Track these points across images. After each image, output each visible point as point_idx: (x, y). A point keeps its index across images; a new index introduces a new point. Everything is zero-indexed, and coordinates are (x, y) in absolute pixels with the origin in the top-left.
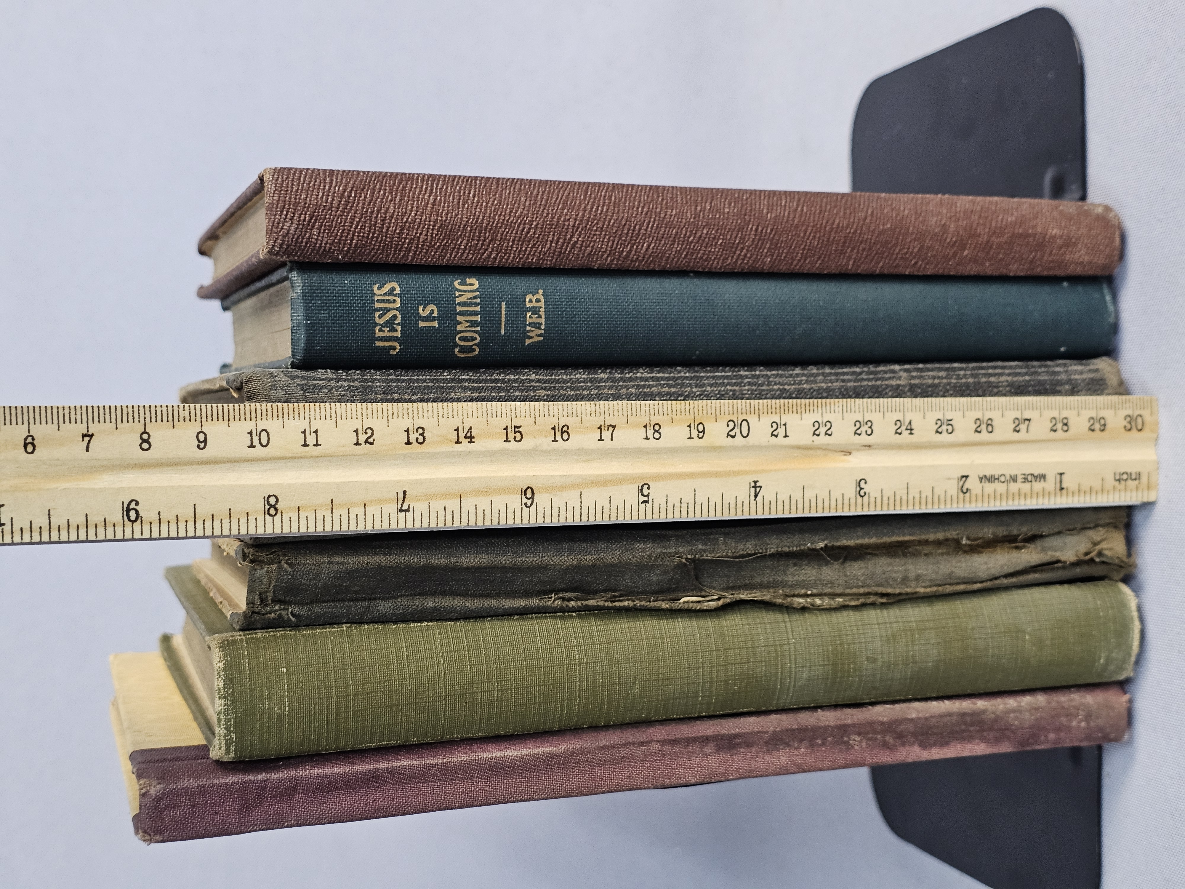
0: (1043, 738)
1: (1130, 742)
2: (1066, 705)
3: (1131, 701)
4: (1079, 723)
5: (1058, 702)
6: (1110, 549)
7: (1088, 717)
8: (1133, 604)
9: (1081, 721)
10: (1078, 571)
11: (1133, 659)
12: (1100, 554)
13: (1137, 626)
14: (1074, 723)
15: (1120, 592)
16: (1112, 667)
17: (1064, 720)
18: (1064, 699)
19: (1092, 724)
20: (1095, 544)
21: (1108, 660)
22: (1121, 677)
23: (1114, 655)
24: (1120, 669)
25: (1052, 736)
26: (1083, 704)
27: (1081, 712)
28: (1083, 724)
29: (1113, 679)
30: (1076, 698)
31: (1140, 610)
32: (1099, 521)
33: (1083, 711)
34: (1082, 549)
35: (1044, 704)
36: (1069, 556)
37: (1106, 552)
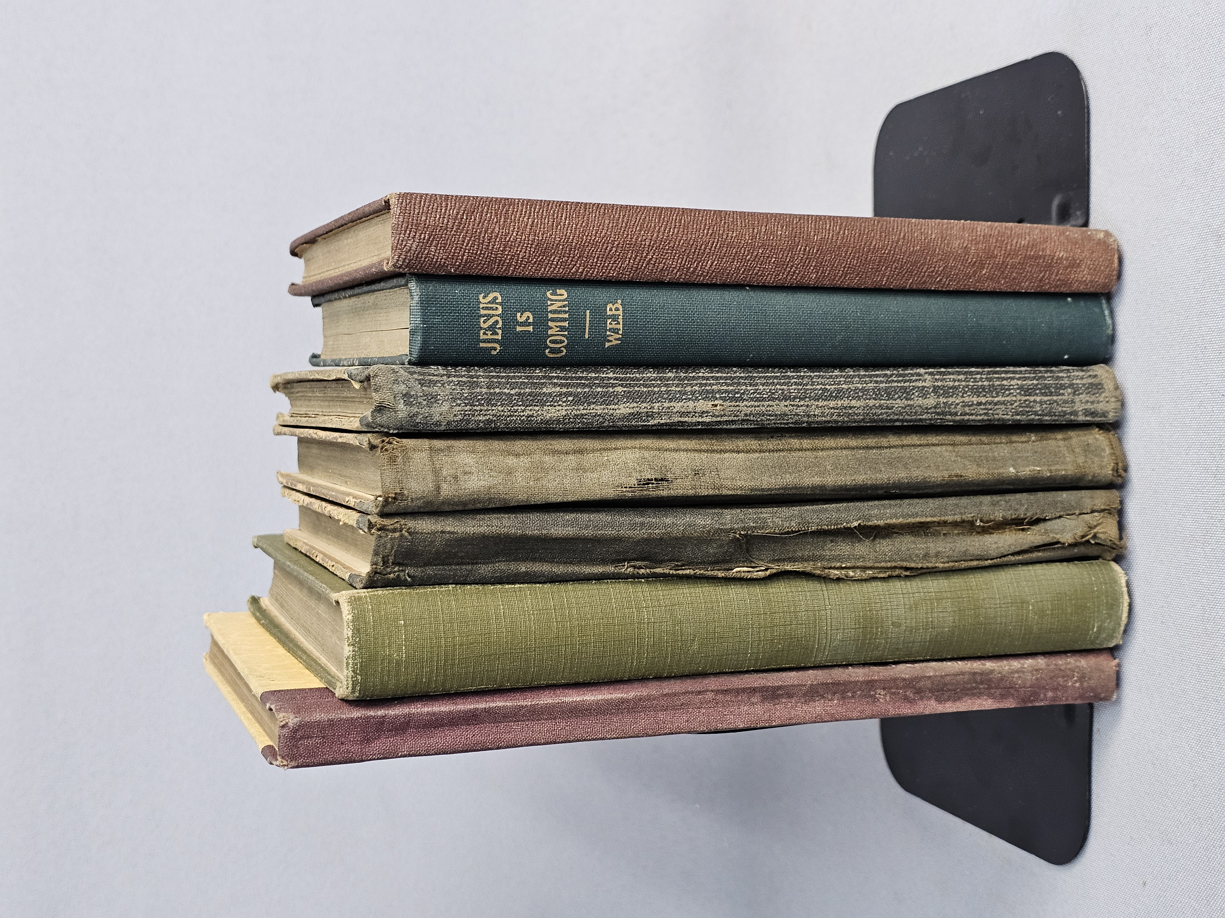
0: (1042, 696)
1: (1118, 701)
2: (1062, 667)
3: (1119, 665)
4: (1073, 684)
5: (1056, 665)
6: (1104, 533)
7: (1082, 679)
8: (1123, 581)
9: (1076, 681)
10: (1076, 551)
11: (1122, 628)
12: (1095, 536)
13: (1126, 599)
14: (1070, 684)
15: (1112, 570)
16: (1103, 635)
17: (1061, 680)
18: (1060, 661)
19: (1085, 685)
20: (1092, 527)
21: (1100, 628)
22: (1111, 645)
23: (1106, 624)
24: (1111, 637)
25: (1050, 694)
26: (1077, 667)
27: (1076, 674)
28: (1077, 685)
29: (1104, 646)
30: (1072, 661)
31: (1128, 585)
32: (1095, 508)
33: (1078, 673)
34: (1079, 532)
35: (1043, 666)
36: (1067, 538)
37: (1100, 535)
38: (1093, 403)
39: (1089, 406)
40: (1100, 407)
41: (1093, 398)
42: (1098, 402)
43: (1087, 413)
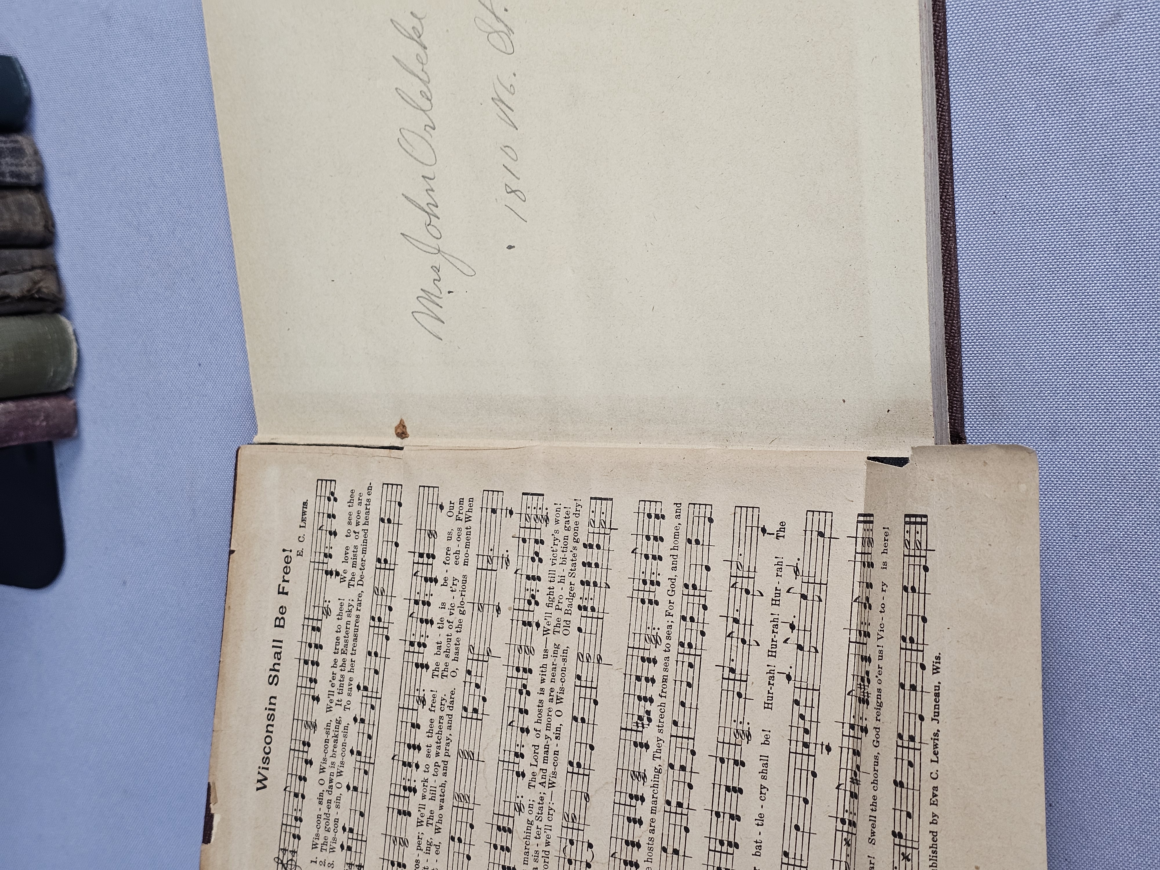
0: (15, 436)
1: (78, 437)
2: (31, 408)
3: (75, 404)
4: (41, 423)
5: (24, 407)
6: (46, 288)
7: (47, 418)
8: (70, 330)
9: (43, 420)
10: (22, 306)
11: (73, 372)
12: (39, 291)
13: (74, 345)
14: (38, 423)
15: (60, 322)
16: (58, 379)
17: (30, 420)
18: (28, 404)
19: (51, 423)
20: (35, 283)
21: (55, 373)
22: (65, 387)
23: (60, 369)
24: (64, 380)
25: (22, 434)
26: (42, 407)
27: (42, 414)
28: (44, 424)
29: (59, 389)
30: (37, 403)
31: (75, 334)
32: (35, 264)
33: (44, 412)
34: (26, 286)
35: (14, 409)
36: (15, 292)
37: (45, 290)
38: (17, 165)
39: (13, 168)
40: (25, 169)
41: (17, 161)
42: (22, 165)
43: (13, 174)
